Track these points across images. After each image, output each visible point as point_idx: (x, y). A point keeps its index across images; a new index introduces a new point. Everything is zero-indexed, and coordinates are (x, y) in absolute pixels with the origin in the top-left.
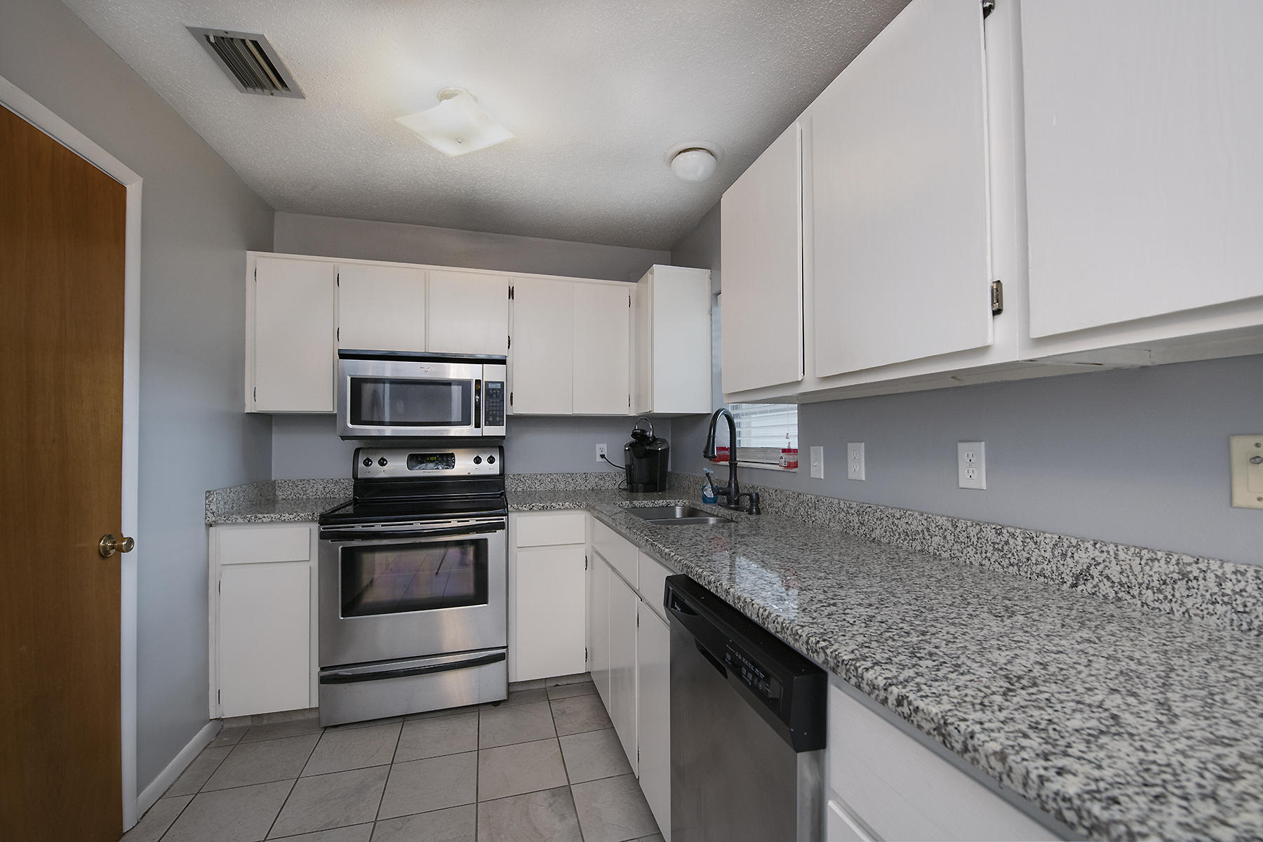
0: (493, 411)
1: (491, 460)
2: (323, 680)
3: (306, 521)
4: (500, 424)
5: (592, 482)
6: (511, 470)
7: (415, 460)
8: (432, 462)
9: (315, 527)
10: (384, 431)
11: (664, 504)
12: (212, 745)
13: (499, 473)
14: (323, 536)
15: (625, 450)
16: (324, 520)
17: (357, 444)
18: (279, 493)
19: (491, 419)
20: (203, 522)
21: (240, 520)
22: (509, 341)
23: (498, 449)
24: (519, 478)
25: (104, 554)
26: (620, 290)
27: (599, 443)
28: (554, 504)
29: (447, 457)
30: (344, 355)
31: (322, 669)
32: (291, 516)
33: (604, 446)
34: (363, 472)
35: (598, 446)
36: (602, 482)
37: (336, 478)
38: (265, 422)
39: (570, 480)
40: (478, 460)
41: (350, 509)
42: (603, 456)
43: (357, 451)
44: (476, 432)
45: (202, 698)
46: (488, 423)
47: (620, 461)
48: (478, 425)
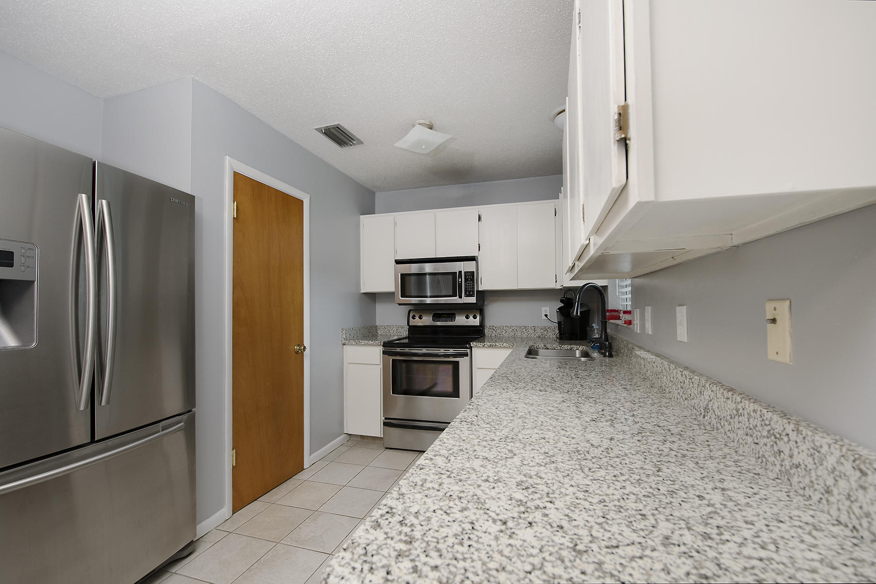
0: (468, 288)
1: (475, 317)
2: (385, 424)
3: (378, 345)
4: (472, 296)
5: (539, 332)
6: (488, 323)
7: (436, 317)
8: (444, 317)
9: (381, 349)
10: (425, 300)
11: (568, 348)
12: (344, 445)
13: (479, 325)
14: (384, 353)
15: (557, 312)
16: (385, 345)
17: (410, 307)
18: (378, 332)
19: (468, 293)
20: (341, 343)
21: (354, 343)
22: (479, 247)
23: (479, 311)
24: (492, 328)
25: (297, 353)
26: (548, 205)
27: (544, 307)
28: (497, 344)
29: (452, 315)
30: (398, 262)
31: (386, 419)
32: (372, 342)
33: (548, 308)
34: (413, 322)
35: (543, 309)
36: (545, 333)
37: (402, 325)
38: (373, 297)
39: (524, 330)
40: (467, 317)
41: (406, 341)
42: (546, 316)
43: (410, 311)
44: (460, 301)
45: (341, 423)
46: (467, 296)
47: (555, 318)
48: (460, 297)
